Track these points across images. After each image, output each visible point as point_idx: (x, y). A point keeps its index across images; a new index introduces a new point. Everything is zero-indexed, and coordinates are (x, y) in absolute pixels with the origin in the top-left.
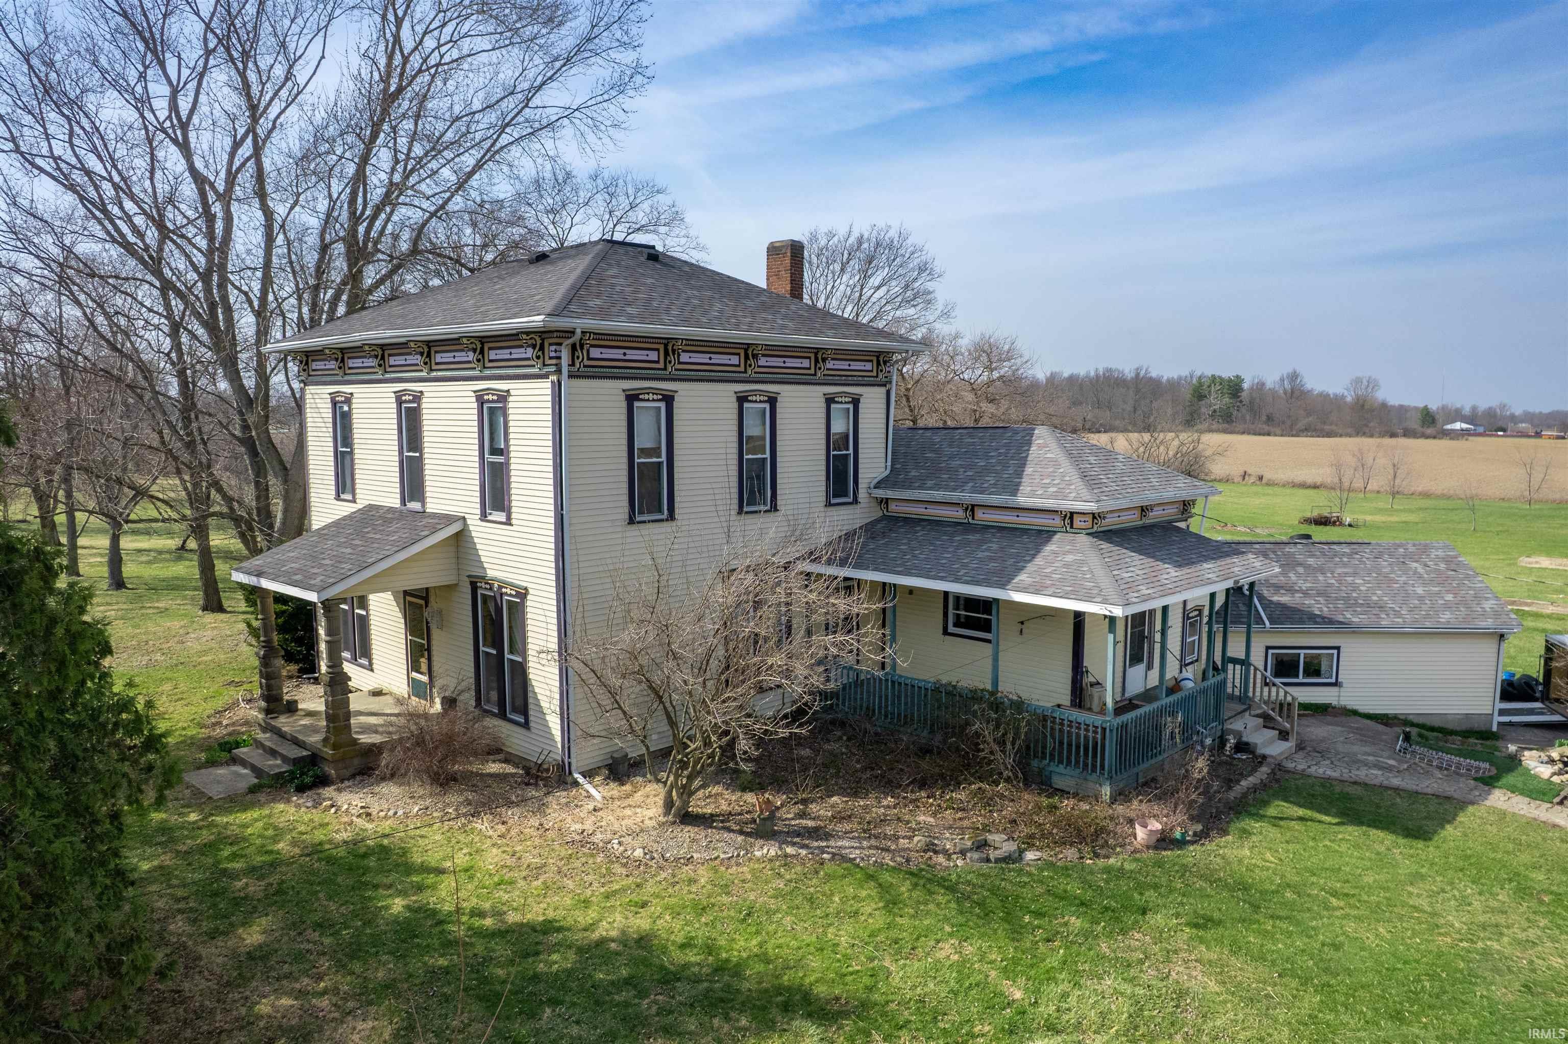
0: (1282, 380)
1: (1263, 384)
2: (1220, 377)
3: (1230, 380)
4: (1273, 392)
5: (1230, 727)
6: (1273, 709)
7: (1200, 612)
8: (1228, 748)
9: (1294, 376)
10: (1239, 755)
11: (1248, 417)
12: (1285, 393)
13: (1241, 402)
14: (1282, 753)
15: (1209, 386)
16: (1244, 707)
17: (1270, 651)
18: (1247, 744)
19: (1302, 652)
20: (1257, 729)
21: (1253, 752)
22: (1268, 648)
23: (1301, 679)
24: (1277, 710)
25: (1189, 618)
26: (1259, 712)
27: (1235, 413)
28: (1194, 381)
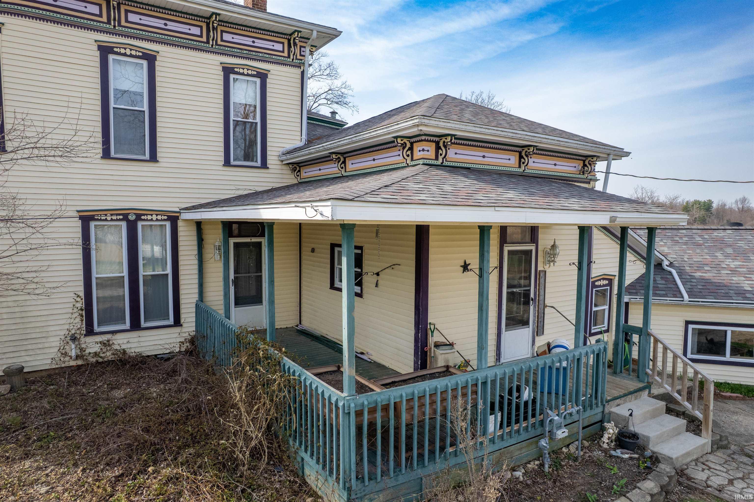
0: (736, 202)
1: (725, 205)
2: (698, 201)
3: (705, 202)
4: (731, 209)
5: (615, 410)
6: (679, 392)
7: (611, 282)
8: (605, 439)
9: (744, 200)
10: (618, 452)
11: (715, 221)
12: (738, 209)
13: (711, 213)
14: (688, 454)
15: (693, 206)
16: (641, 385)
17: (691, 327)
18: (635, 436)
19: (729, 329)
20: (654, 415)
21: (642, 449)
22: (688, 323)
23: (728, 357)
24: (685, 393)
25: (594, 286)
26: (661, 391)
27: (708, 219)
28: (685, 204)
